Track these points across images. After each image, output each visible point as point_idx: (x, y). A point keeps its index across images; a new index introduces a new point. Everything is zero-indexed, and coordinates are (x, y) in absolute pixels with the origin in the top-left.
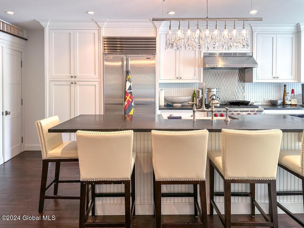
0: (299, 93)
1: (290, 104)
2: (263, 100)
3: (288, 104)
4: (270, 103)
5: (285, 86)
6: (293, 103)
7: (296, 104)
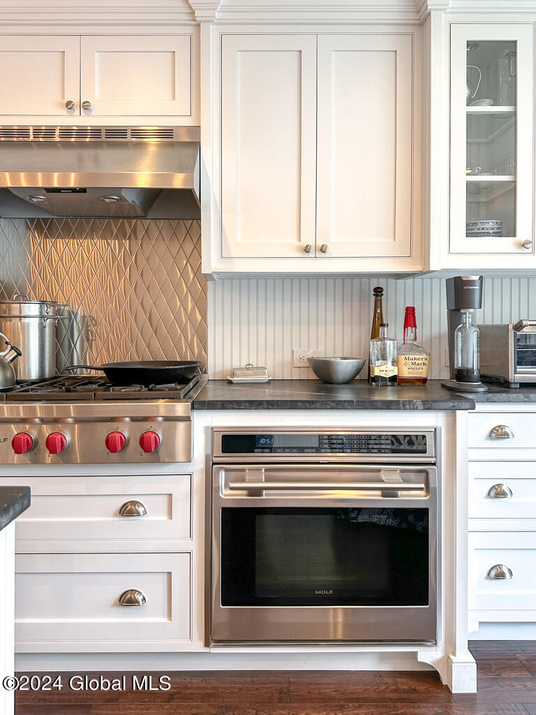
0: (435, 331)
1: (394, 379)
2: (288, 357)
3: (382, 374)
4: (311, 370)
5: (378, 291)
6: (406, 373)
7: (424, 376)
